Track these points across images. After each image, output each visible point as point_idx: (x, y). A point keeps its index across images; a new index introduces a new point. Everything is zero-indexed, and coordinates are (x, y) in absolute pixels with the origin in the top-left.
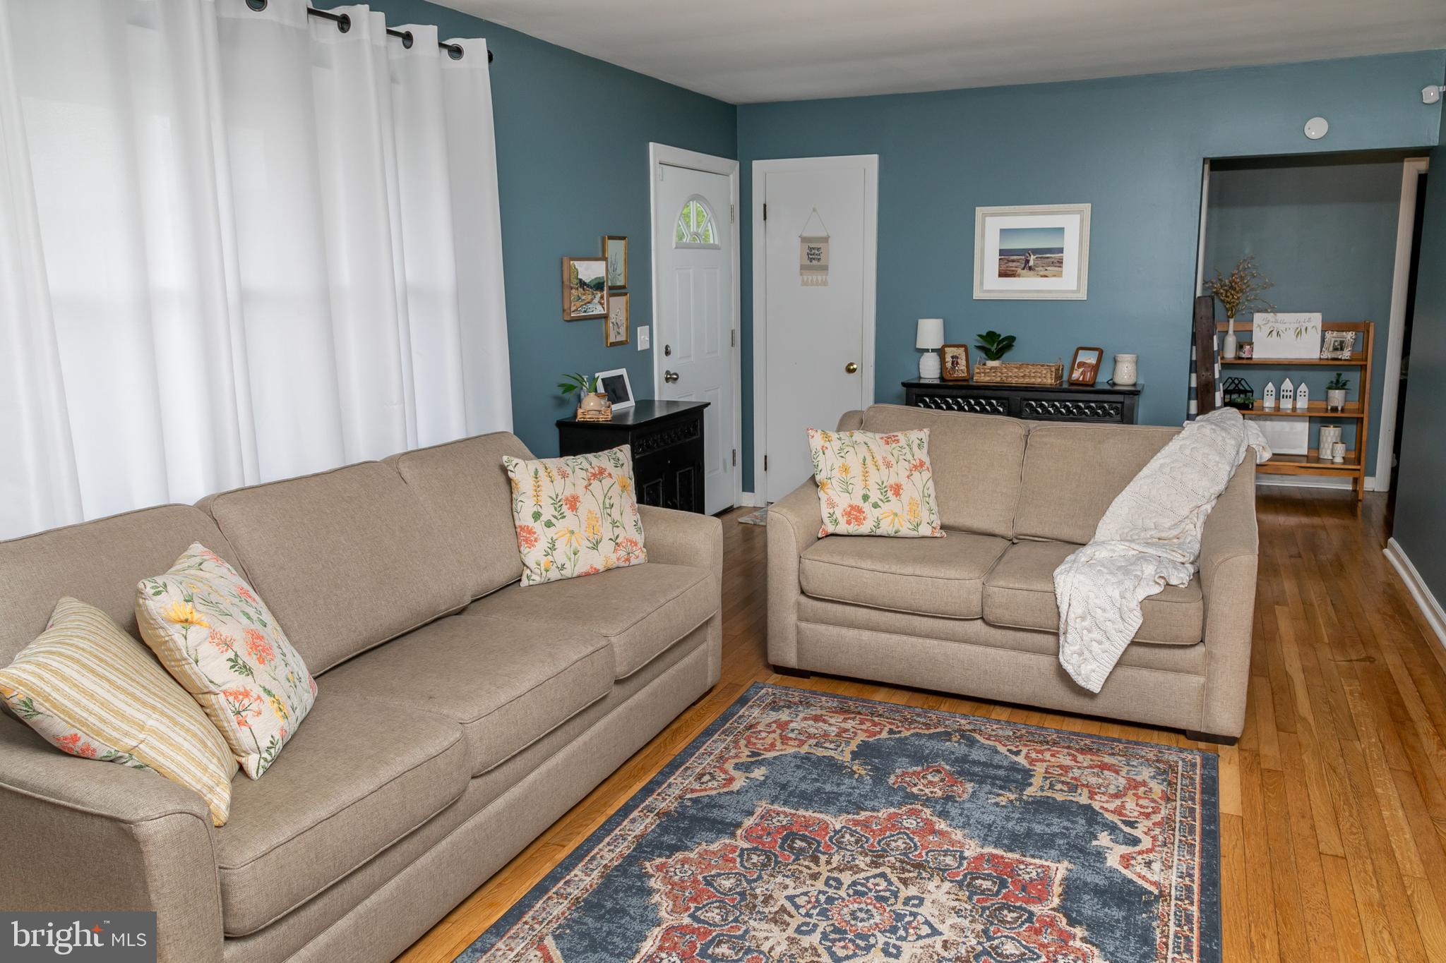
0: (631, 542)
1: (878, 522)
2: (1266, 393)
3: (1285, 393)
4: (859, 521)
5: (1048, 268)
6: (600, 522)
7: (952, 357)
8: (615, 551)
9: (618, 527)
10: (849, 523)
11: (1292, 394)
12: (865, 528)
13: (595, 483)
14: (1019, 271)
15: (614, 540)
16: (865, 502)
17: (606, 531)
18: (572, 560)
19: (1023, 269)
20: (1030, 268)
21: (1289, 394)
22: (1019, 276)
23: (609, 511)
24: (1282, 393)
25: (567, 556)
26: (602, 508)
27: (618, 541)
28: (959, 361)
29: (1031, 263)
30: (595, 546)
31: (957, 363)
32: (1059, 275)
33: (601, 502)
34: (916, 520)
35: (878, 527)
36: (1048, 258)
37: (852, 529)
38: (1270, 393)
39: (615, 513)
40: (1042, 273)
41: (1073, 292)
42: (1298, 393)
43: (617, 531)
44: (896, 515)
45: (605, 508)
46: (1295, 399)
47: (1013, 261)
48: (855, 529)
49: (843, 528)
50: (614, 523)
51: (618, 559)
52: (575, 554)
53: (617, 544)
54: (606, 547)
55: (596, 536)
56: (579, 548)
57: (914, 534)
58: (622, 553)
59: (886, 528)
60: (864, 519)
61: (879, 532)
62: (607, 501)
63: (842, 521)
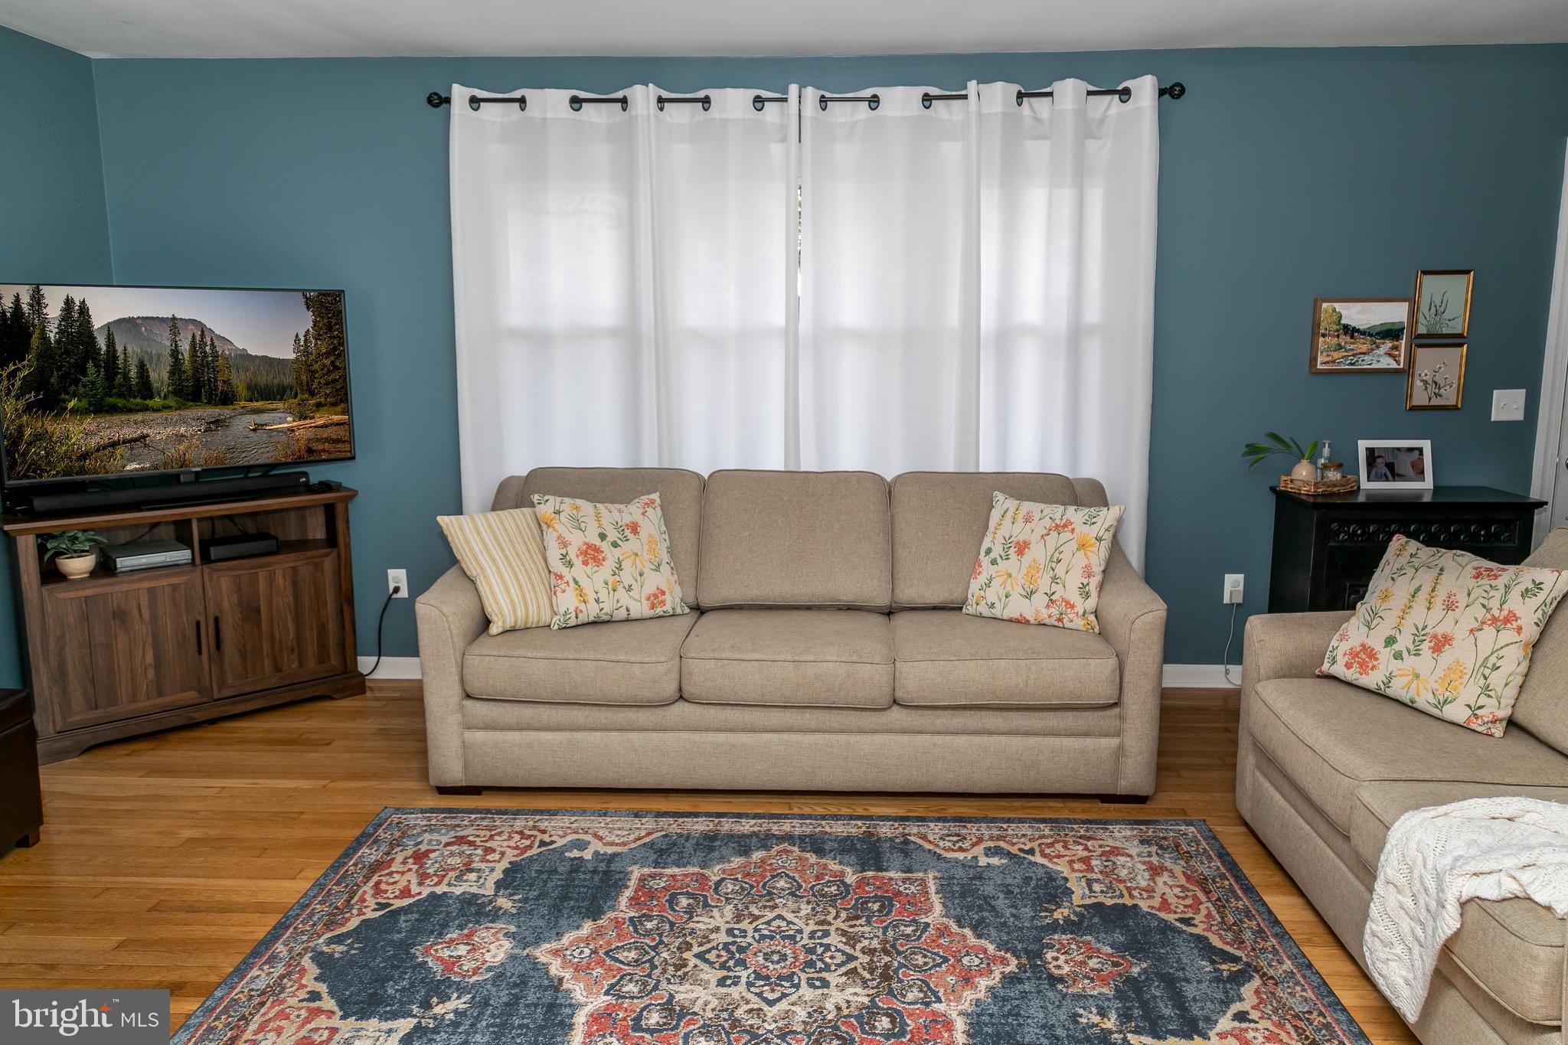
0: (1067, 603)
1: (1390, 678)
4: (1364, 667)
6: (1040, 574)
8: (1048, 606)
9: (1057, 583)
10: (1348, 666)
12: (1371, 680)
13: (1054, 534)
15: (1050, 595)
16: (1385, 647)
17: (1044, 584)
18: (1003, 602)
23: (1054, 565)
25: (999, 597)
26: (1048, 560)
27: (1053, 597)
30: (1029, 595)
33: (1049, 554)
34: (1447, 694)
35: (1387, 684)
37: (1350, 675)
39: (1060, 570)
43: (1054, 587)
44: (1417, 676)
45: (1051, 561)
48: (1354, 677)
49: (1339, 670)
50: (1054, 579)
51: (1050, 616)
52: (1007, 597)
53: (1051, 600)
54: (1040, 600)
55: (1032, 586)
56: (1011, 593)
57: (1436, 712)
58: (1054, 611)
59: (1397, 689)
60: (1372, 669)
61: (1389, 692)
62: (1056, 555)
63: (1341, 660)
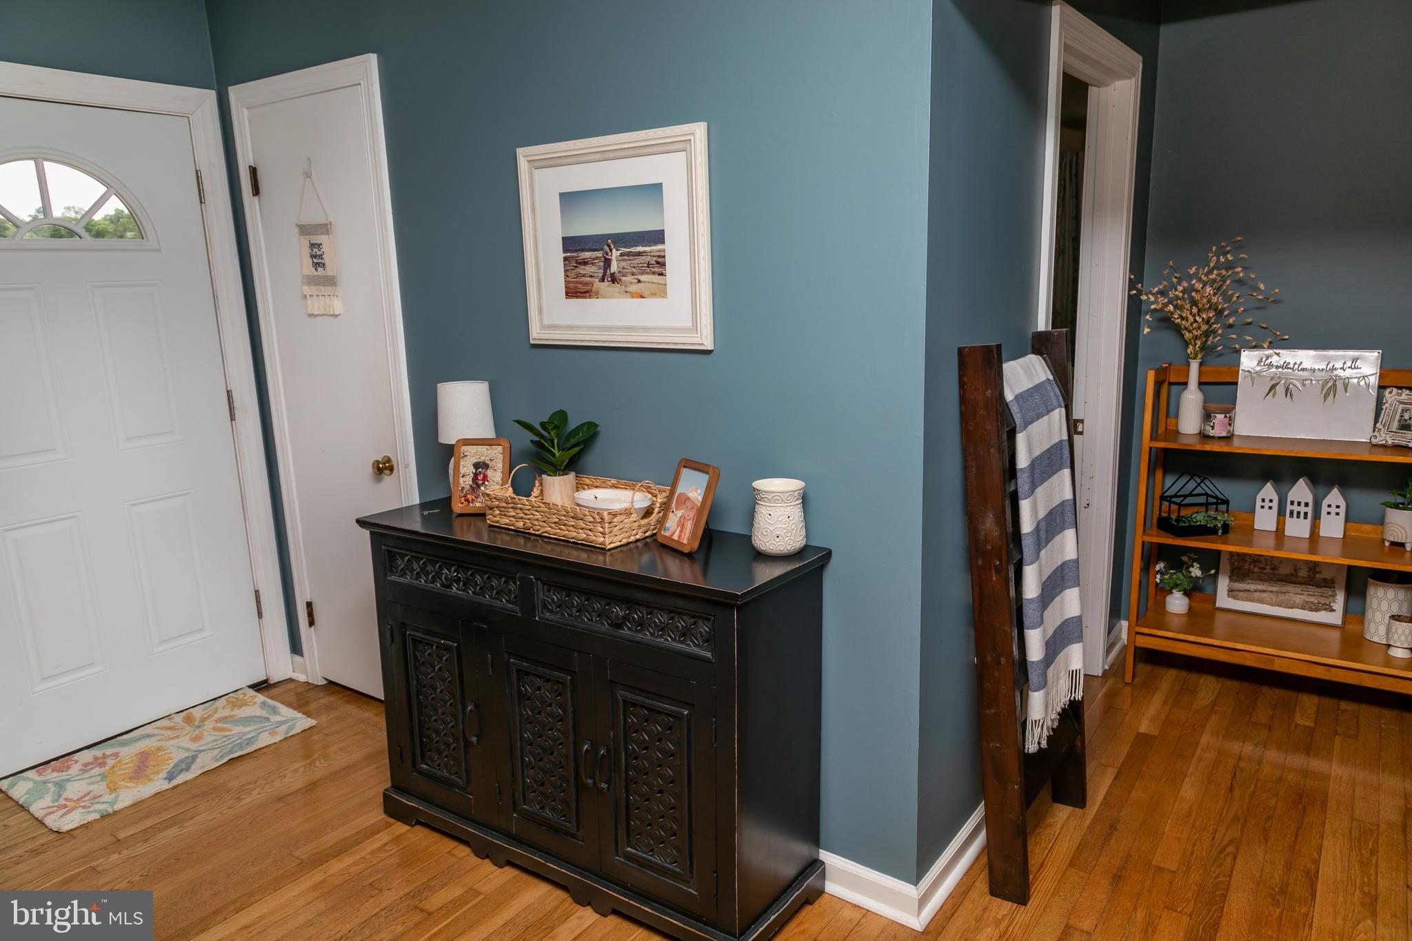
2: (1259, 503)
3: (1296, 508)
5: (642, 278)
7: (476, 466)
11: (1309, 510)
14: (597, 284)
19: (602, 280)
20: (614, 280)
21: (1302, 509)
22: (597, 295)
24: (1289, 508)
28: (489, 473)
29: (614, 267)
31: (485, 478)
32: (661, 292)
36: (639, 254)
38: (1267, 504)
40: (633, 288)
41: (686, 330)
42: (1324, 509)
46: (1317, 516)
47: (585, 263)
